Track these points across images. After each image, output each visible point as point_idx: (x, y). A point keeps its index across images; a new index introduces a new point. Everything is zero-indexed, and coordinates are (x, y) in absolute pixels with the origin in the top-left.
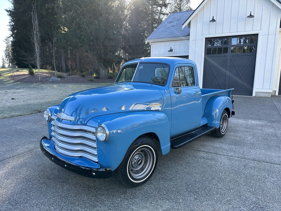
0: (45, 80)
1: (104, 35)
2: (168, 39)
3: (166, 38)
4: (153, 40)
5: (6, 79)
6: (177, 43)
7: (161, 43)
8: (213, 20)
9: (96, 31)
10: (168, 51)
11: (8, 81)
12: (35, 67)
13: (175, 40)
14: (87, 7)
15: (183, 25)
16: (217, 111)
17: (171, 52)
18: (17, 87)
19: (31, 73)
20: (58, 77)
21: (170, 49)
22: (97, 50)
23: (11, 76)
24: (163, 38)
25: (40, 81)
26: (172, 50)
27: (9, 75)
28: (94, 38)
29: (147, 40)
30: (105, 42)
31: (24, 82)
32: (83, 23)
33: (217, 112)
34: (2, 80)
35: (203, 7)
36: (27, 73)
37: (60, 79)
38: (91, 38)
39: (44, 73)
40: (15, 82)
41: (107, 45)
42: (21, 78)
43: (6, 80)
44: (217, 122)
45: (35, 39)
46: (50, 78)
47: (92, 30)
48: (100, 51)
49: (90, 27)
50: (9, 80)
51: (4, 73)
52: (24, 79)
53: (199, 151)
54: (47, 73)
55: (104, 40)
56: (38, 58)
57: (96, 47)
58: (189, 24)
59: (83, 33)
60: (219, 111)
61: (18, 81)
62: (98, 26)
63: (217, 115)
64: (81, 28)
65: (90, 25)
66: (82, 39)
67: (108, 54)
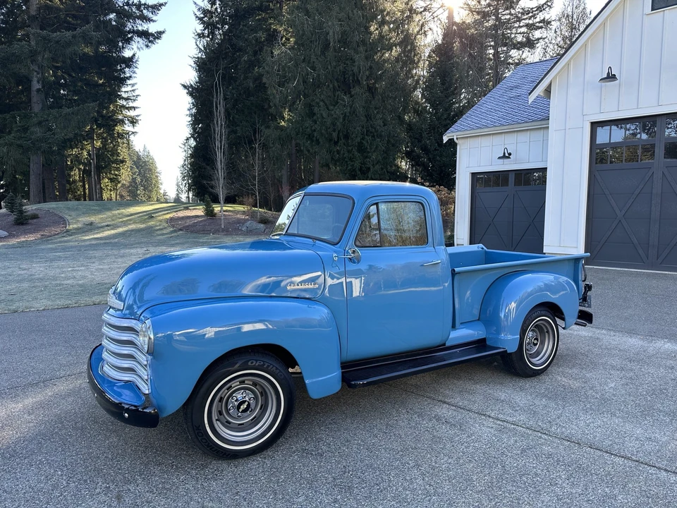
0: (233, 228)
1: (363, 127)
2: (499, 130)
3: (495, 126)
4: (462, 133)
5: (160, 225)
6: (523, 137)
7: (483, 138)
8: (611, 77)
9: (344, 119)
10: (499, 158)
11: (161, 229)
12: (216, 200)
13: (517, 131)
14: (327, 68)
15: (530, 94)
16: (513, 305)
17: (506, 161)
18: (173, 242)
19: (210, 213)
20: (259, 222)
21: (504, 153)
22: (347, 162)
23: (171, 219)
24: (488, 127)
25: (223, 230)
26: (510, 154)
27: (168, 216)
28: (341, 134)
29: (448, 135)
30: (364, 142)
31: (192, 232)
32: (318, 103)
33: (512, 308)
34: (152, 227)
35: (584, 47)
36: (203, 214)
37: (262, 225)
38: (335, 135)
39: (238, 212)
40: (175, 231)
41: (369, 150)
42: (189, 222)
43: (158, 228)
44: (510, 337)
45: (218, 143)
46: (243, 224)
47: (336, 119)
48: (353, 163)
49: (333, 112)
50: (165, 228)
51: (160, 213)
52: (195, 225)
53: (445, 402)
54: (244, 213)
55: (363, 139)
56: (222, 181)
57: (344, 154)
58: (548, 91)
59: (316, 126)
60: (517, 307)
61: (181, 230)
62: (349, 108)
63: (513, 315)
64: (315, 114)
65: (332, 107)
66: (315, 139)
67: (369, 168)
